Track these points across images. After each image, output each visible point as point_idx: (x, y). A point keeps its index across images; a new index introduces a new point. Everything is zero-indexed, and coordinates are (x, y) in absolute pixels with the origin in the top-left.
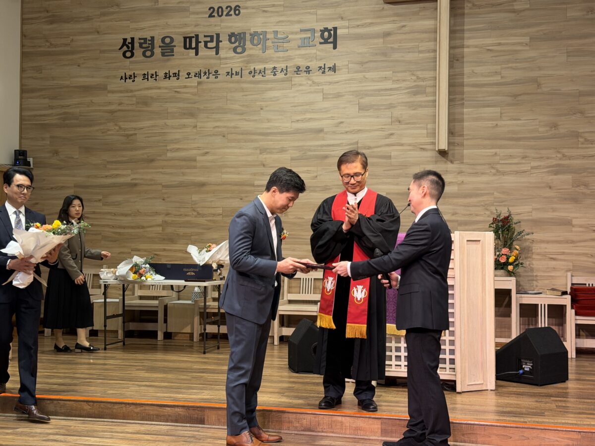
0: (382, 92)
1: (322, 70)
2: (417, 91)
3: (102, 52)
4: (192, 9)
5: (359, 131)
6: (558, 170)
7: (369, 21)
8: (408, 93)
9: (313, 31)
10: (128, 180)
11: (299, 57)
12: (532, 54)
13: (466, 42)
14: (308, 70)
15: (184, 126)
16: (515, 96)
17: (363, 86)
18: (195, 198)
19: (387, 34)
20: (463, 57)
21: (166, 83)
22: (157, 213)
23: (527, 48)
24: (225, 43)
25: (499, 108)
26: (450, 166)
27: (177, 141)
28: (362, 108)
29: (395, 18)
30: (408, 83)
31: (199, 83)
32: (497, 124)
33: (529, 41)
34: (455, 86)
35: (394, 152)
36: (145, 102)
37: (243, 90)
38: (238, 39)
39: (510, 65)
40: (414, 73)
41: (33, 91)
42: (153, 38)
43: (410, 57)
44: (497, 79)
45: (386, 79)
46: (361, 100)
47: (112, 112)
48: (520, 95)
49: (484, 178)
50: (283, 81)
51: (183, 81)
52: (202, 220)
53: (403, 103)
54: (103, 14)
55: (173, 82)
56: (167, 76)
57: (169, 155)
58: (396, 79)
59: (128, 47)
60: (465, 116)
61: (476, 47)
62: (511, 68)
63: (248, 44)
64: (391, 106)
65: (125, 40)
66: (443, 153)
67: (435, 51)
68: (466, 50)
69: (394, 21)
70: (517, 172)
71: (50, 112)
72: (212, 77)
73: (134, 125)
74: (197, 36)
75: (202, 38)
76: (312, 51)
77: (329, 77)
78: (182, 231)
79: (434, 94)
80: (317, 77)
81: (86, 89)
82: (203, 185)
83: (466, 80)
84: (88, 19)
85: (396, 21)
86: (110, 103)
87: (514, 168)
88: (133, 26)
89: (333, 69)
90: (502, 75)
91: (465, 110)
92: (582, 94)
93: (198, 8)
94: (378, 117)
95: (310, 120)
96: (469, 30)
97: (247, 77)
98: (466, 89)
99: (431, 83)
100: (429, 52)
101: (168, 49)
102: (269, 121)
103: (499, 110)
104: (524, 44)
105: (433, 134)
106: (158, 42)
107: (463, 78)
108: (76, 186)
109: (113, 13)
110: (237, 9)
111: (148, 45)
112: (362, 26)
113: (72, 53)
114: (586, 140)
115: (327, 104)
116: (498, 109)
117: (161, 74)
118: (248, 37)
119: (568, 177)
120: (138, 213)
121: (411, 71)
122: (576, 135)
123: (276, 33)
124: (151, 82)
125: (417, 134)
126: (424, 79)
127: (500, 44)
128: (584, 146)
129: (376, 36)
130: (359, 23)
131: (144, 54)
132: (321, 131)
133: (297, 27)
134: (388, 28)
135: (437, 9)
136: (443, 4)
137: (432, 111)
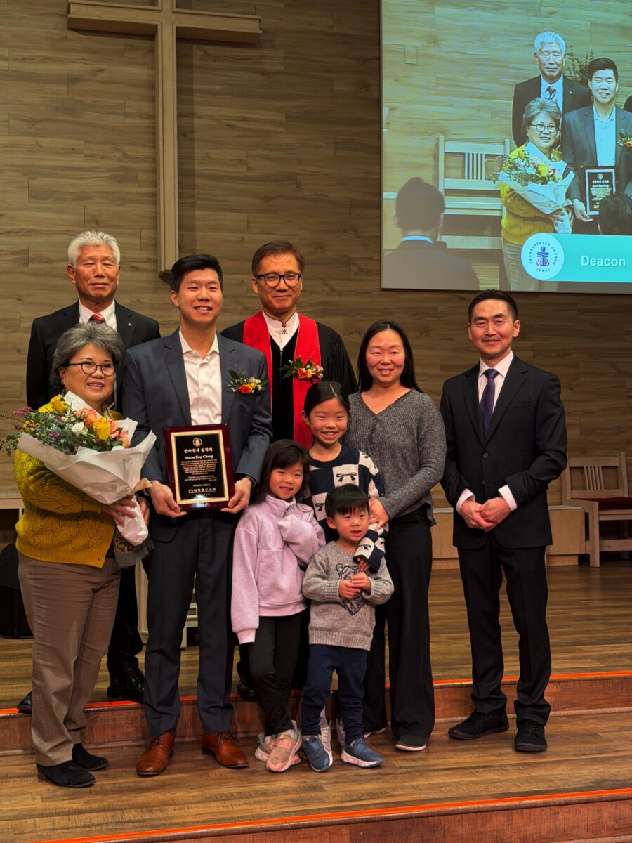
0: (68, 172)
5: (30, 232)
6: (325, 310)
7: (44, 54)
8: (110, 178)
12: (289, 140)
13: (198, 110)
16: (267, 199)
17: (35, 159)
19: (73, 80)
20: (193, 132)
23: (283, 130)
25: (246, 214)
28: (35, 195)
29: (85, 56)
30: (111, 162)
32: (243, 238)
33: (284, 119)
34: (185, 175)
39: (260, 152)
40: (119, 147)
43: (112, 120)
44: (241, 170)
45: (73, 151)
46: (32, 182)
48: (274, 198)
53: (103, 192)
58: (89, 152)
60: (198, 223)
61: (211, 118)
62: (261, 156)
64: (83, 197)
67: (153, 116)
68: (196, 121)
69: (84, 60)
79: (155, 184)
83: (198, 168)
85: (87, 60)
90: (249, 165)
91: (197, 213)
92: (354, 204)
94: (61, 212)
96: (201, 92)
98: (198, 181)
99: (146, 165)
100: (141, 116)
103: (246, 218)
104: (279, 124)
105: (155, 245)
107: (193, 164)
112: (32, 60)
114: (360, 269)
116: (244, 216)
119: (338, 320)
121: (114, 144)
122: (348, 261)
125: (125, 244)
126: (134, 160)
127: (244, 119)
128: (358, 278)
129: (56, 80)
130: (25, 54)
134: (75, 68)
135: (153, 51)
136: (167, 42)
137: (147, 209)
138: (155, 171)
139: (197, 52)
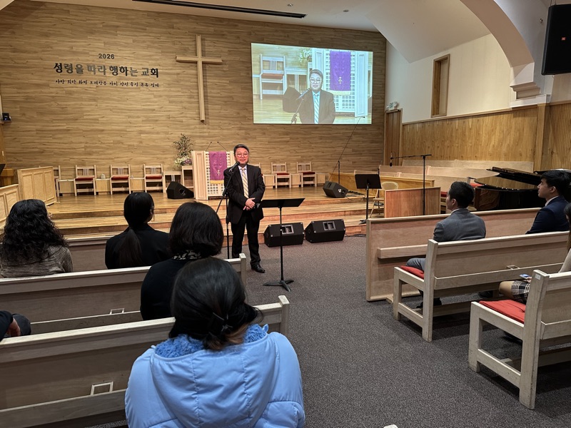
0: (177, 96)
1: (153, 85)
2: (191, 97)
3: (45, 68)
4: (90, 53)
5: (170, 111)
6: (240, 129)
7: (171, 68)
8: (188, 97)
9: (148, 69)
10: (65, 128)
11: (142, 79)
12: (230, 87)
13: (208, 81)
14: (147, 85)
15: (91, 105)
16: (225, 102)
17: (169, 93)
18: (99, 136)
19: (178, 74)
20: (207, 86)
21: (80, 85)
22: (81, 143)
23: (228, 85)
24: (108, 70)
26: (205, 126)
27: (89, 111)
28: (170, 102)
29: (181, 68)
30: (188, 94)
31: (97, 87)
32: (220, 112)
33: (229, 82)
34: (205, 96)
35: (184, 120)
36: (70, 93)
37: (118, 91)
38: (114, 69)
40: (190, 90)
41: (7, 84)
42: (71, 65)
43: (188, 83)
44: (219, 95)
45: (179, 91)
46: (170, 99)
47: (53, 97)
48: (227, 102)
49: (217, 131)
50: (136, 88)
51: (88, 85)
52: (103, 145)
53: (186, 101)
54: (43, 51)
55: (84, 85)
56: (80, 82)
57: (85, 117)
58: (182, 91)
59: (59, 68)
60: (210, 108)
61: (211, 82)
62: (224, 92)
63: (119, 72)
64: (181, 102)
65: (57, 64)
66: (202, 121)
67: (197, 82)
70: (227, 129)
71: (18, 95)
72: (103, 85)
73: (65, 103)
74: (94, 66)
75: (96, 67)
76: (148, 77)
77: (156, 88)
78: (94, 150)
79: (198, 99)
80: (151, 88)
81: (38, 85)
82: (103, 130)
83: (209, 95)
84: (35, 52)
86: (52, 93)
87: (227, 127)
88: (60, 58)
89: (158, 85)
91: (209, 106)
92: (246, 103)
93: (93, 53)
94: (177, 106)
95: (149, 105)
97: (119, 85)
98: (209, 98)
99: (196, 94)
100: (194, 82)
101: (80, 71)
102: (131, 105)
103: (221, 107)
105: (199, 114)
106: (74, 67)
108: (37, 130)
109: (49, 51)
110: (112, 55)
111: (69, 68)
113: (28, 68)
114: (248, 119)
115: (155, 99)
117: (78, 81)
118: (119, 69)
119: (243, 131)
120: (72, 142)
121: (188, 89)
122: (245, 117)
123: (131, 68)
124: (72, 84)
125: (193, 114)
126: (193, 93)
127: (220, 83)
128: (248, 121)
129: (174, 74)
130: (167, 68)
131: (67, 71)
132: (154, 110)
133: (141, 67)
134: (178, 71)
135: (197, 66)
136: (200, 65)
137: (197, 105)
138: (198, 96)
139: (207, 66)
